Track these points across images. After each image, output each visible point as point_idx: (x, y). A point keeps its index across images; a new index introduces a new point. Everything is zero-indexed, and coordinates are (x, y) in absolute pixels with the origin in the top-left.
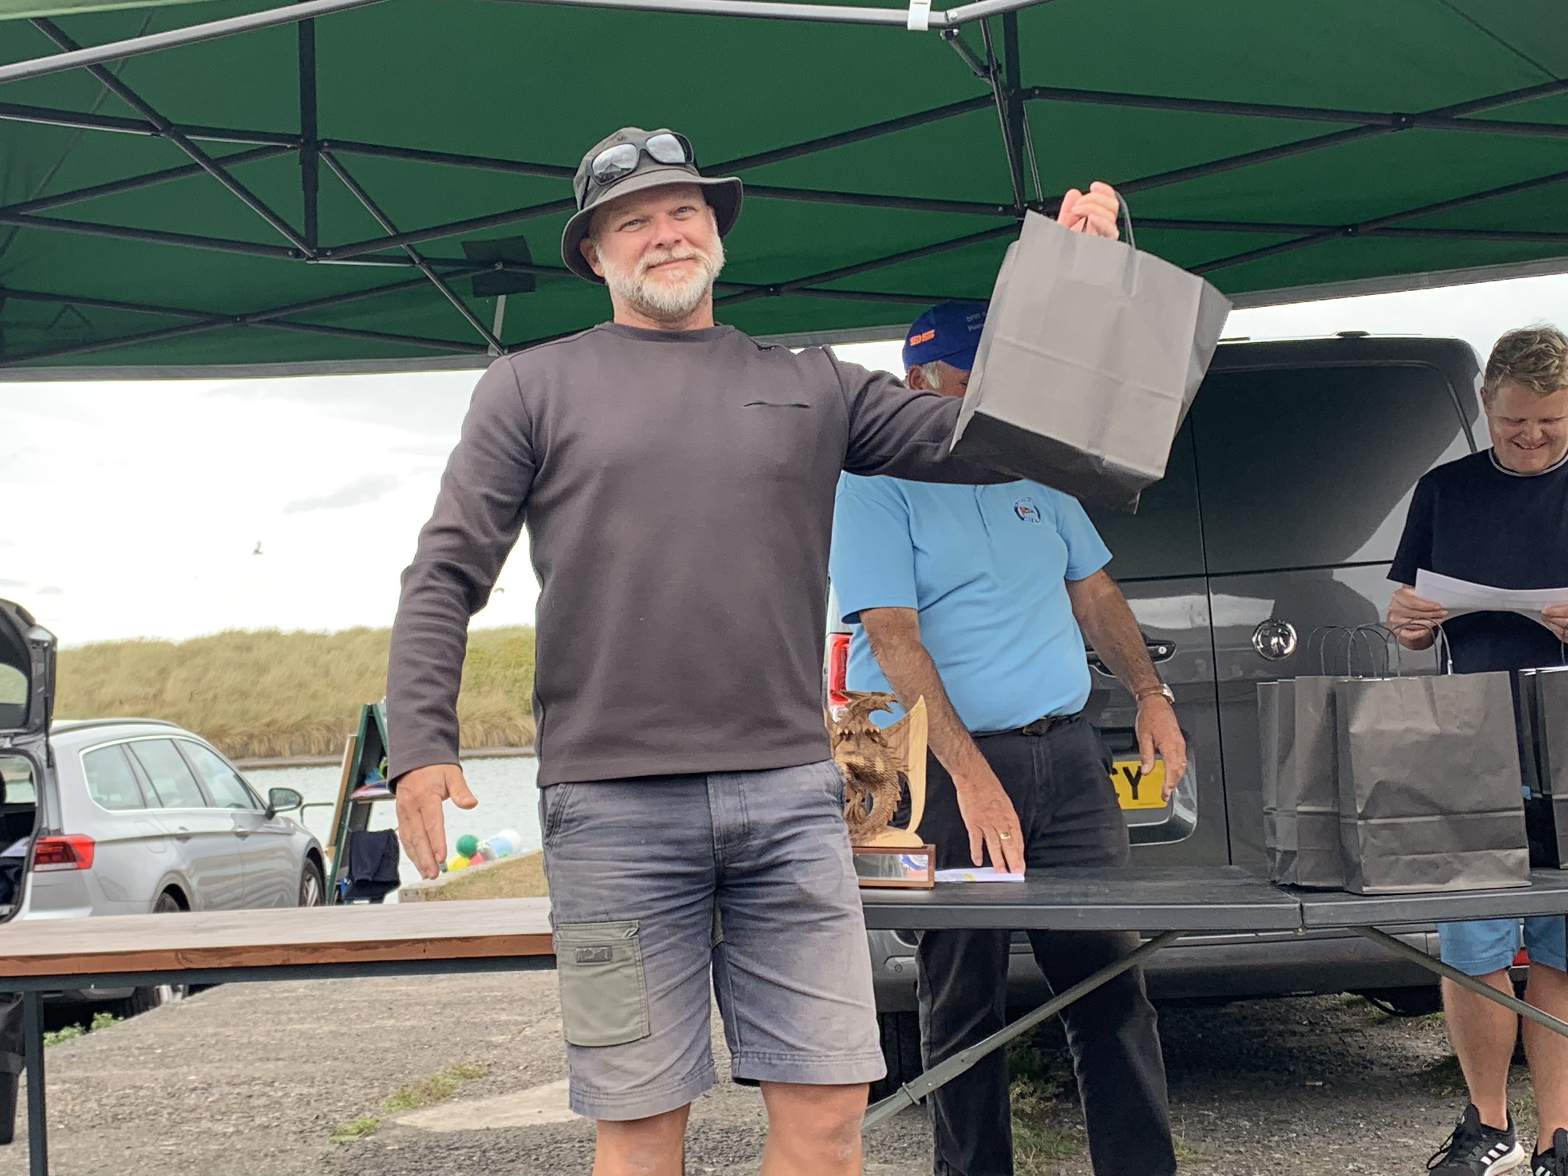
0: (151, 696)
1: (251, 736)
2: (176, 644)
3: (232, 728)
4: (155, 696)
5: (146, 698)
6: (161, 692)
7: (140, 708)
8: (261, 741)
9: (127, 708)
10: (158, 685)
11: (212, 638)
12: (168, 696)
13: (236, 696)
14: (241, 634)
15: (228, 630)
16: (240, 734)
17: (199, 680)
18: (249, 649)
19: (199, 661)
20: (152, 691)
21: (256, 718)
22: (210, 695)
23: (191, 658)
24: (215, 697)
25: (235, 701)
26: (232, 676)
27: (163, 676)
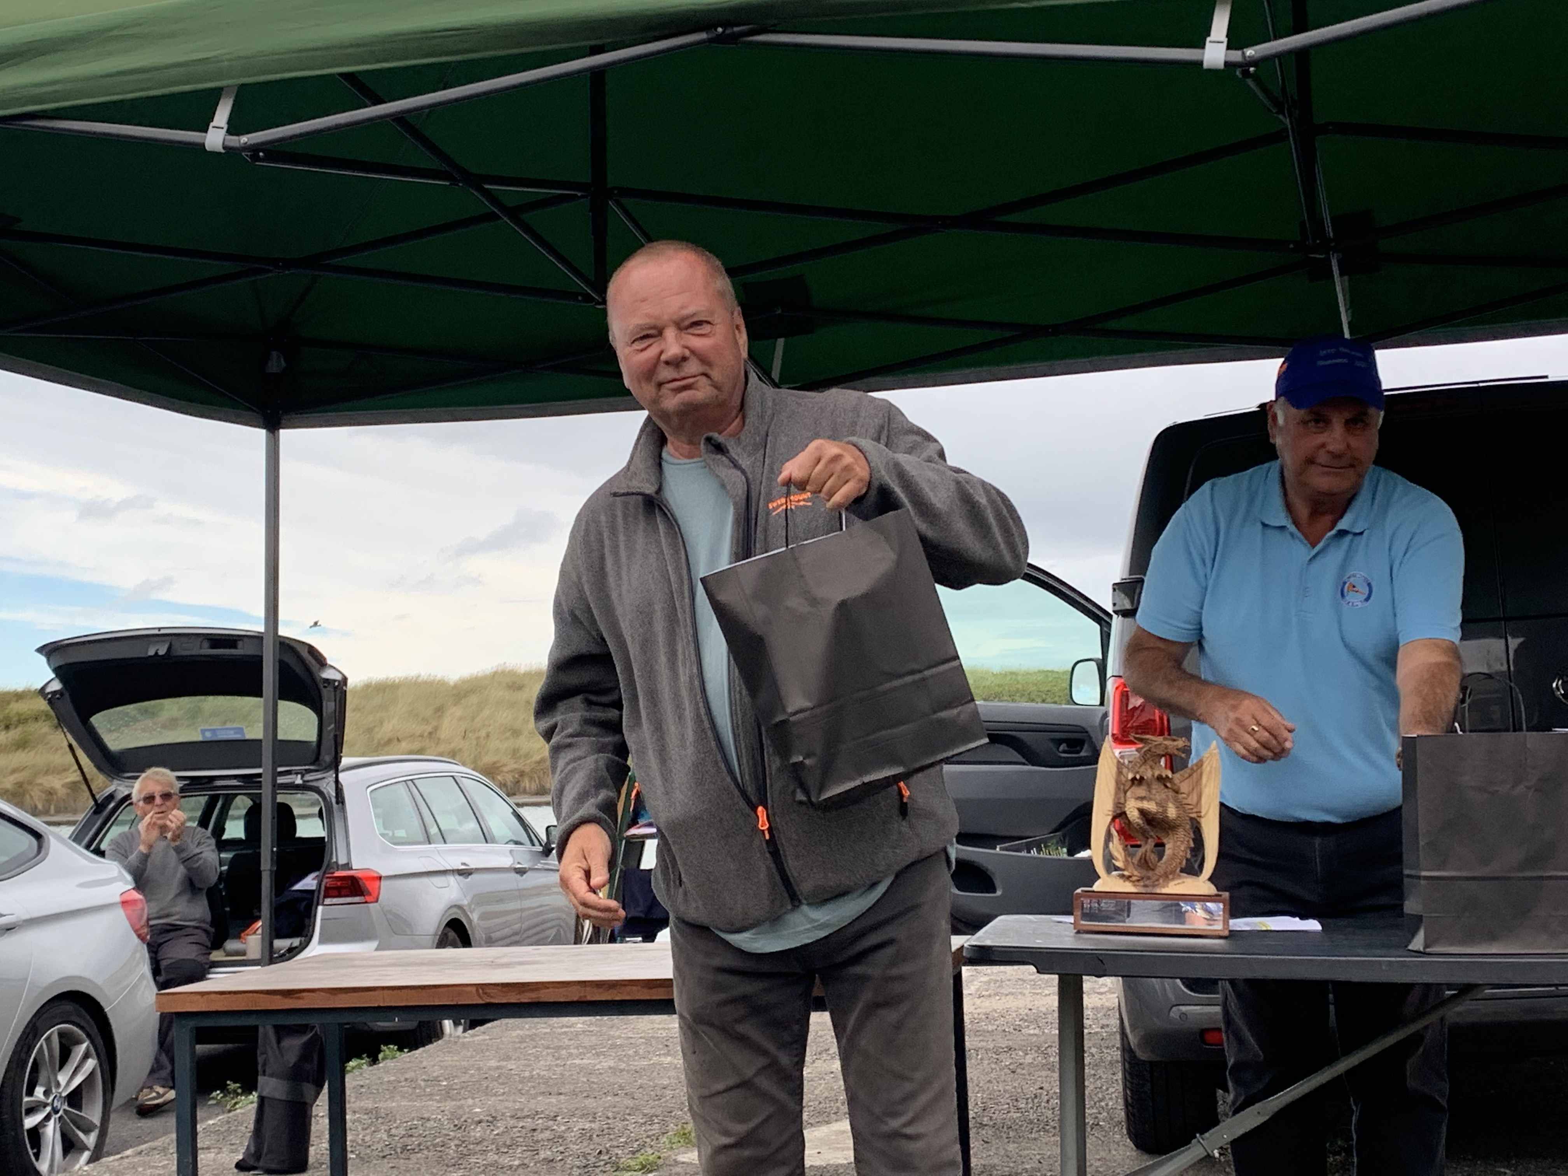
0: (426, 734)
1: (522, 774)
2: (452, 683)
3: (505, 765)
4: (430, 733)
5: (421, 736)
6: (436, 729)
7: (416, 746)
8: (531, 779)
9: (404, 745)
10: (434, 723)
11: (485, 677)
12: (444, 733)
13: (508, 734)
14: (512, 673)
15: (500, 669)
16: (512, 771)
17: (473, 719)
18: (520, 688)
19: (474, 699)
20: (429, 729)
21: (527, 756)
22: (483, 733)
23: (465, 696)
24: (488, 736)
25: (507, 739)
26: (505, 715)
27: (440, 713)
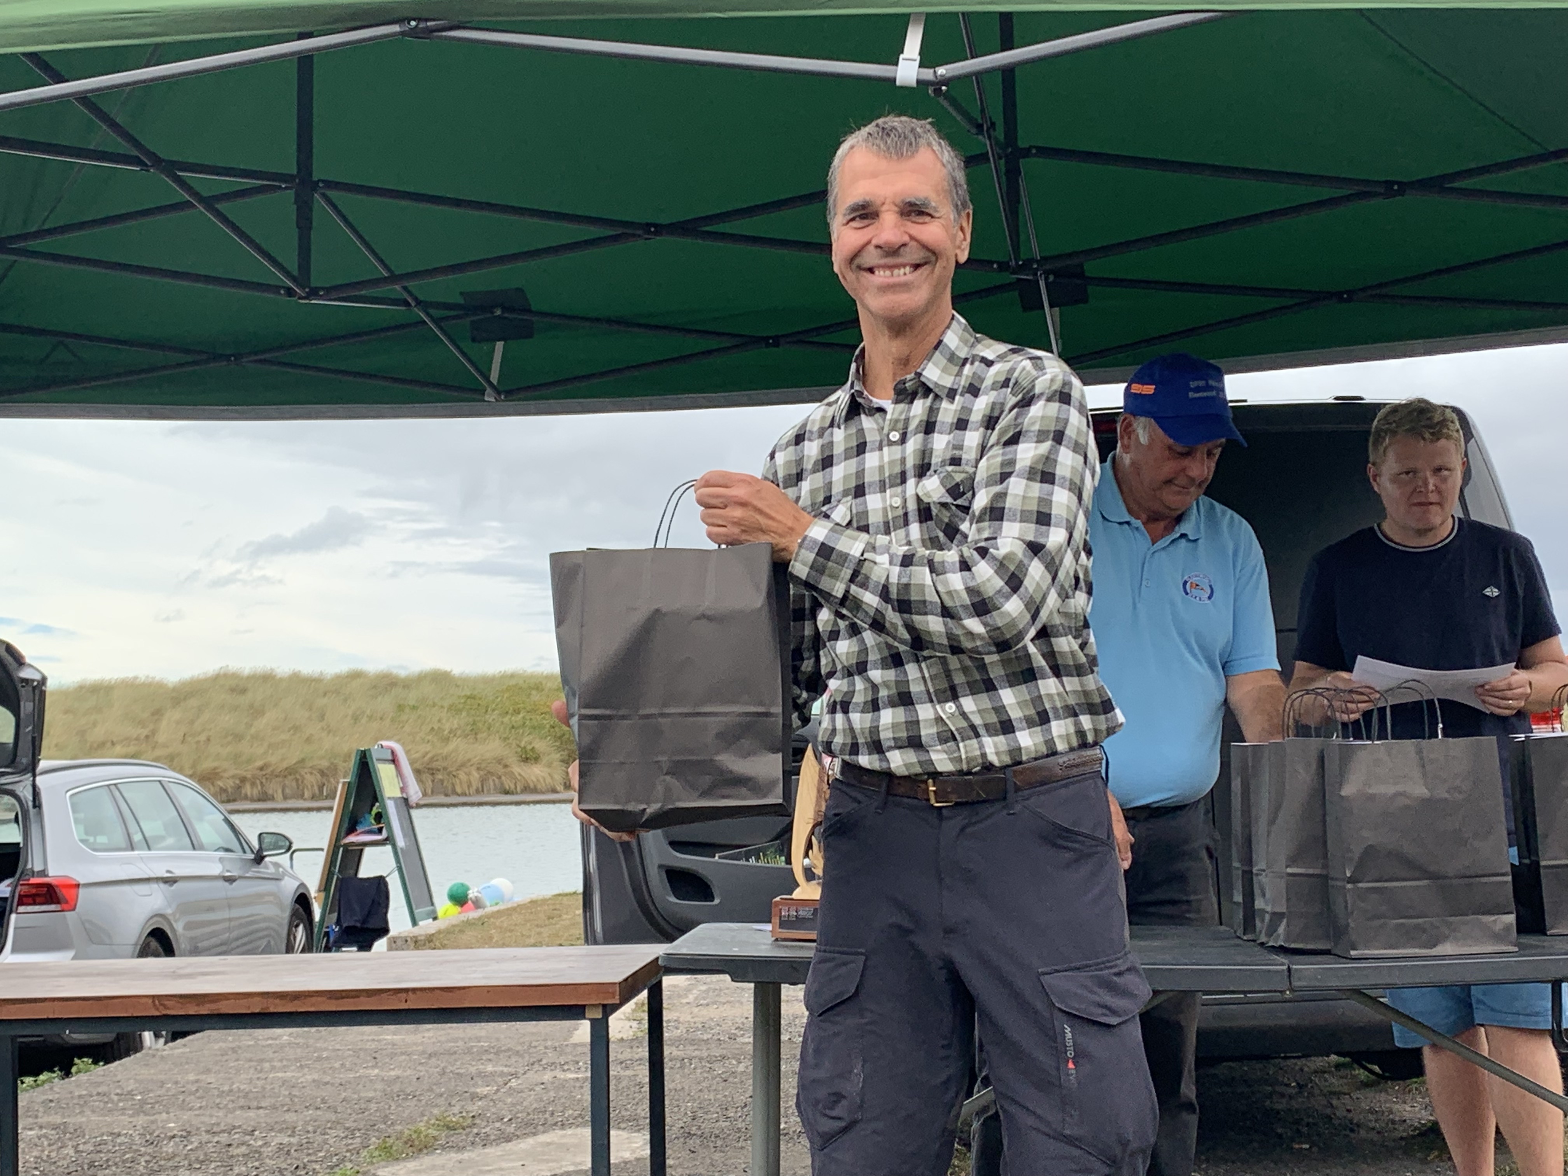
0: (142, 737)
1: (243, 780)
2: (170, 685)
3: (225, 771)
4: (147, 737)
5: (137, 739)
6: (154, 732)
7: (132, 749)
8: (253, 784)
9: (118, 749)
10: (151, 727)
11: (206, 680)
12: (161, 738)
13: (230, 738)
14: (235, 676)
15: (222, 672)
16: (233, 777)
17: (192, 722)
18: (244, 691)
19: (193, 702)
20: (145, 732)
21: (249, 761)
22: (203, 738)
23: (185, 699)
24: (208, 740)
25: (229, 743)
26: (227, 718)
27: (156, 717)
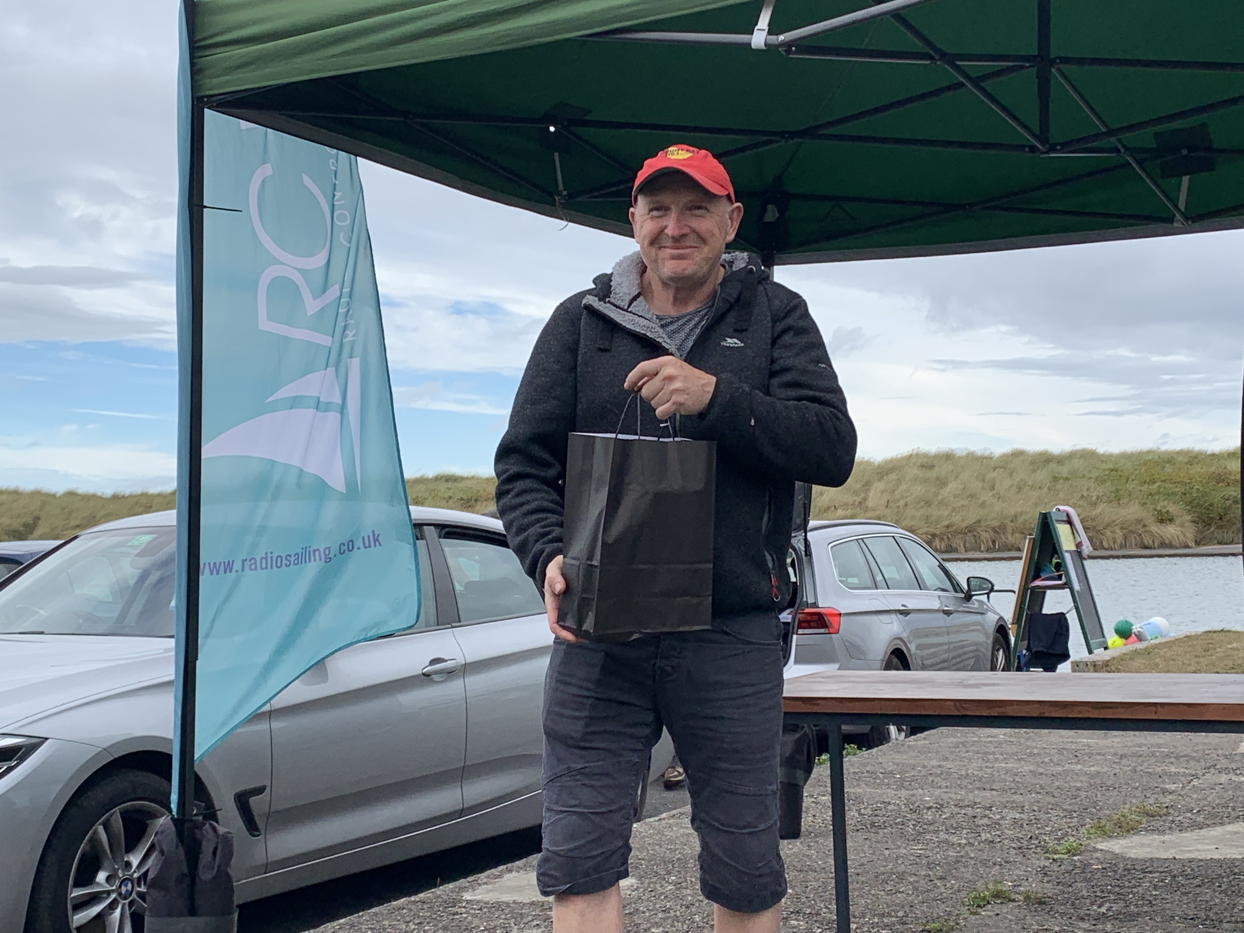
0: (857, 503)
1: (934, 536)
2: (876, 463)
3: (920, 528)
4: (860, 503)
5: (853, 504)
6: (865, 499)
7: (849, 512)
8: (942, 539)
9: (840, 512)
10: (863, 495)
11: (902, 459)
12: (870, 503)
13: (922, 504)
14: (925, 455)
15: (915, 452)
17: (894, 491)
18: (932, 467)
19: (893, 476)
20: (858, 499)
21: (938, 522)
22: (902, 503)
23: (887, 474)
24: (906, 505)
25: (921, 508)
26: (919, 489)
27: (866, 488)
